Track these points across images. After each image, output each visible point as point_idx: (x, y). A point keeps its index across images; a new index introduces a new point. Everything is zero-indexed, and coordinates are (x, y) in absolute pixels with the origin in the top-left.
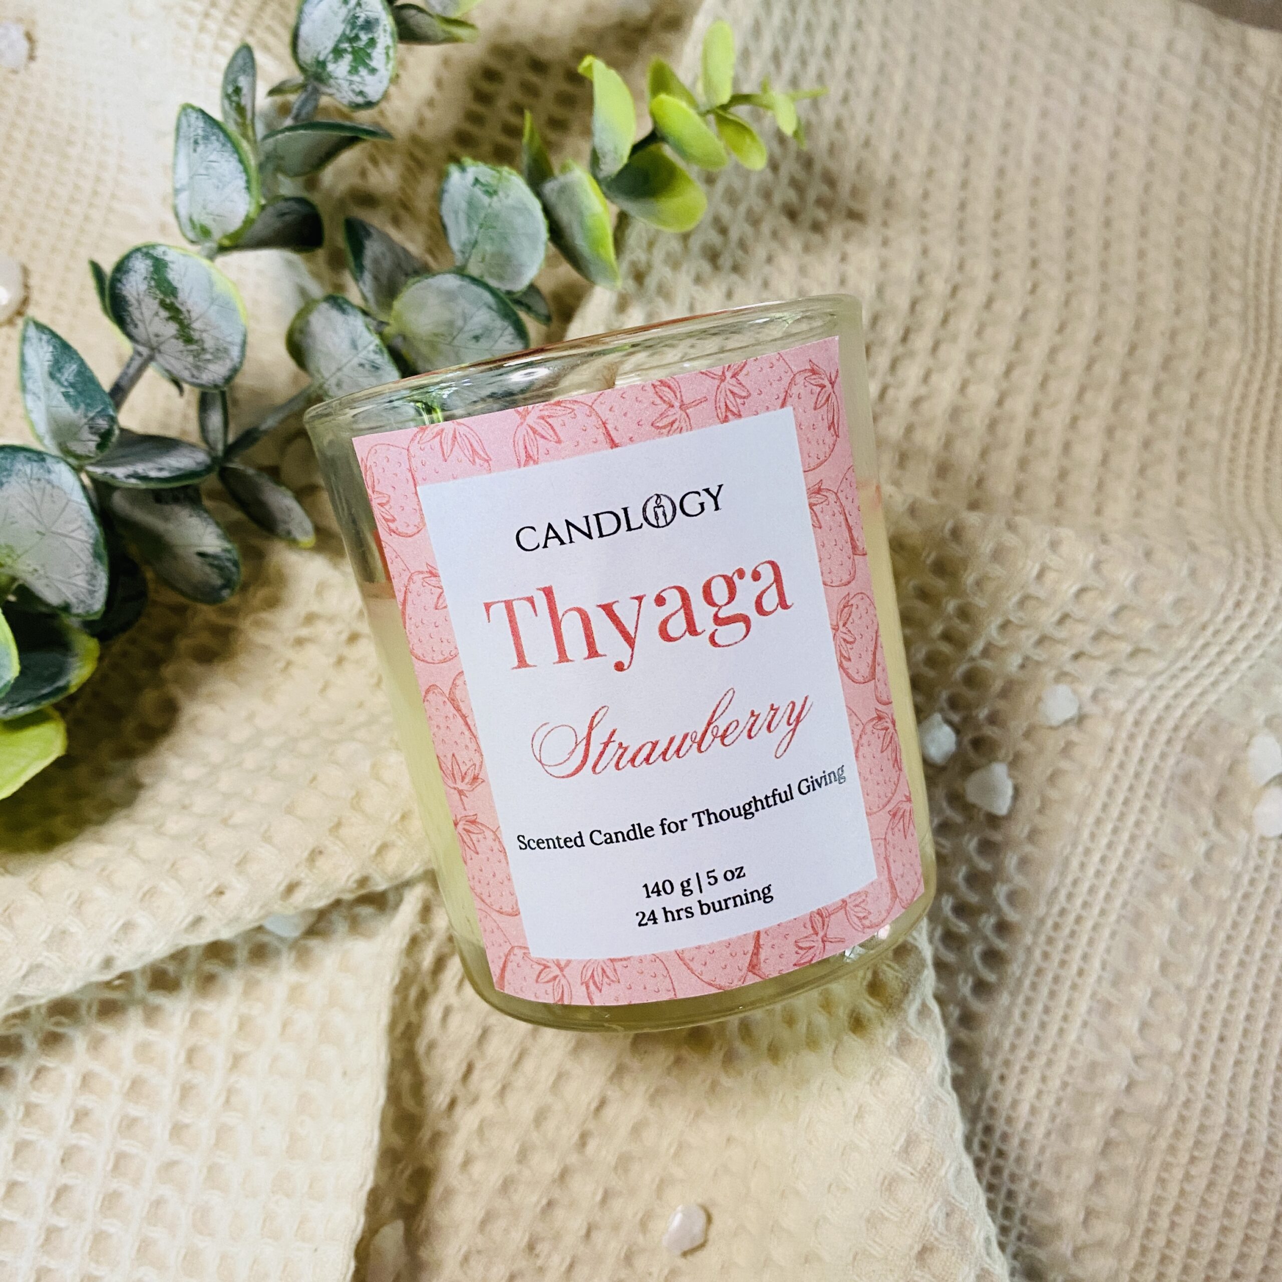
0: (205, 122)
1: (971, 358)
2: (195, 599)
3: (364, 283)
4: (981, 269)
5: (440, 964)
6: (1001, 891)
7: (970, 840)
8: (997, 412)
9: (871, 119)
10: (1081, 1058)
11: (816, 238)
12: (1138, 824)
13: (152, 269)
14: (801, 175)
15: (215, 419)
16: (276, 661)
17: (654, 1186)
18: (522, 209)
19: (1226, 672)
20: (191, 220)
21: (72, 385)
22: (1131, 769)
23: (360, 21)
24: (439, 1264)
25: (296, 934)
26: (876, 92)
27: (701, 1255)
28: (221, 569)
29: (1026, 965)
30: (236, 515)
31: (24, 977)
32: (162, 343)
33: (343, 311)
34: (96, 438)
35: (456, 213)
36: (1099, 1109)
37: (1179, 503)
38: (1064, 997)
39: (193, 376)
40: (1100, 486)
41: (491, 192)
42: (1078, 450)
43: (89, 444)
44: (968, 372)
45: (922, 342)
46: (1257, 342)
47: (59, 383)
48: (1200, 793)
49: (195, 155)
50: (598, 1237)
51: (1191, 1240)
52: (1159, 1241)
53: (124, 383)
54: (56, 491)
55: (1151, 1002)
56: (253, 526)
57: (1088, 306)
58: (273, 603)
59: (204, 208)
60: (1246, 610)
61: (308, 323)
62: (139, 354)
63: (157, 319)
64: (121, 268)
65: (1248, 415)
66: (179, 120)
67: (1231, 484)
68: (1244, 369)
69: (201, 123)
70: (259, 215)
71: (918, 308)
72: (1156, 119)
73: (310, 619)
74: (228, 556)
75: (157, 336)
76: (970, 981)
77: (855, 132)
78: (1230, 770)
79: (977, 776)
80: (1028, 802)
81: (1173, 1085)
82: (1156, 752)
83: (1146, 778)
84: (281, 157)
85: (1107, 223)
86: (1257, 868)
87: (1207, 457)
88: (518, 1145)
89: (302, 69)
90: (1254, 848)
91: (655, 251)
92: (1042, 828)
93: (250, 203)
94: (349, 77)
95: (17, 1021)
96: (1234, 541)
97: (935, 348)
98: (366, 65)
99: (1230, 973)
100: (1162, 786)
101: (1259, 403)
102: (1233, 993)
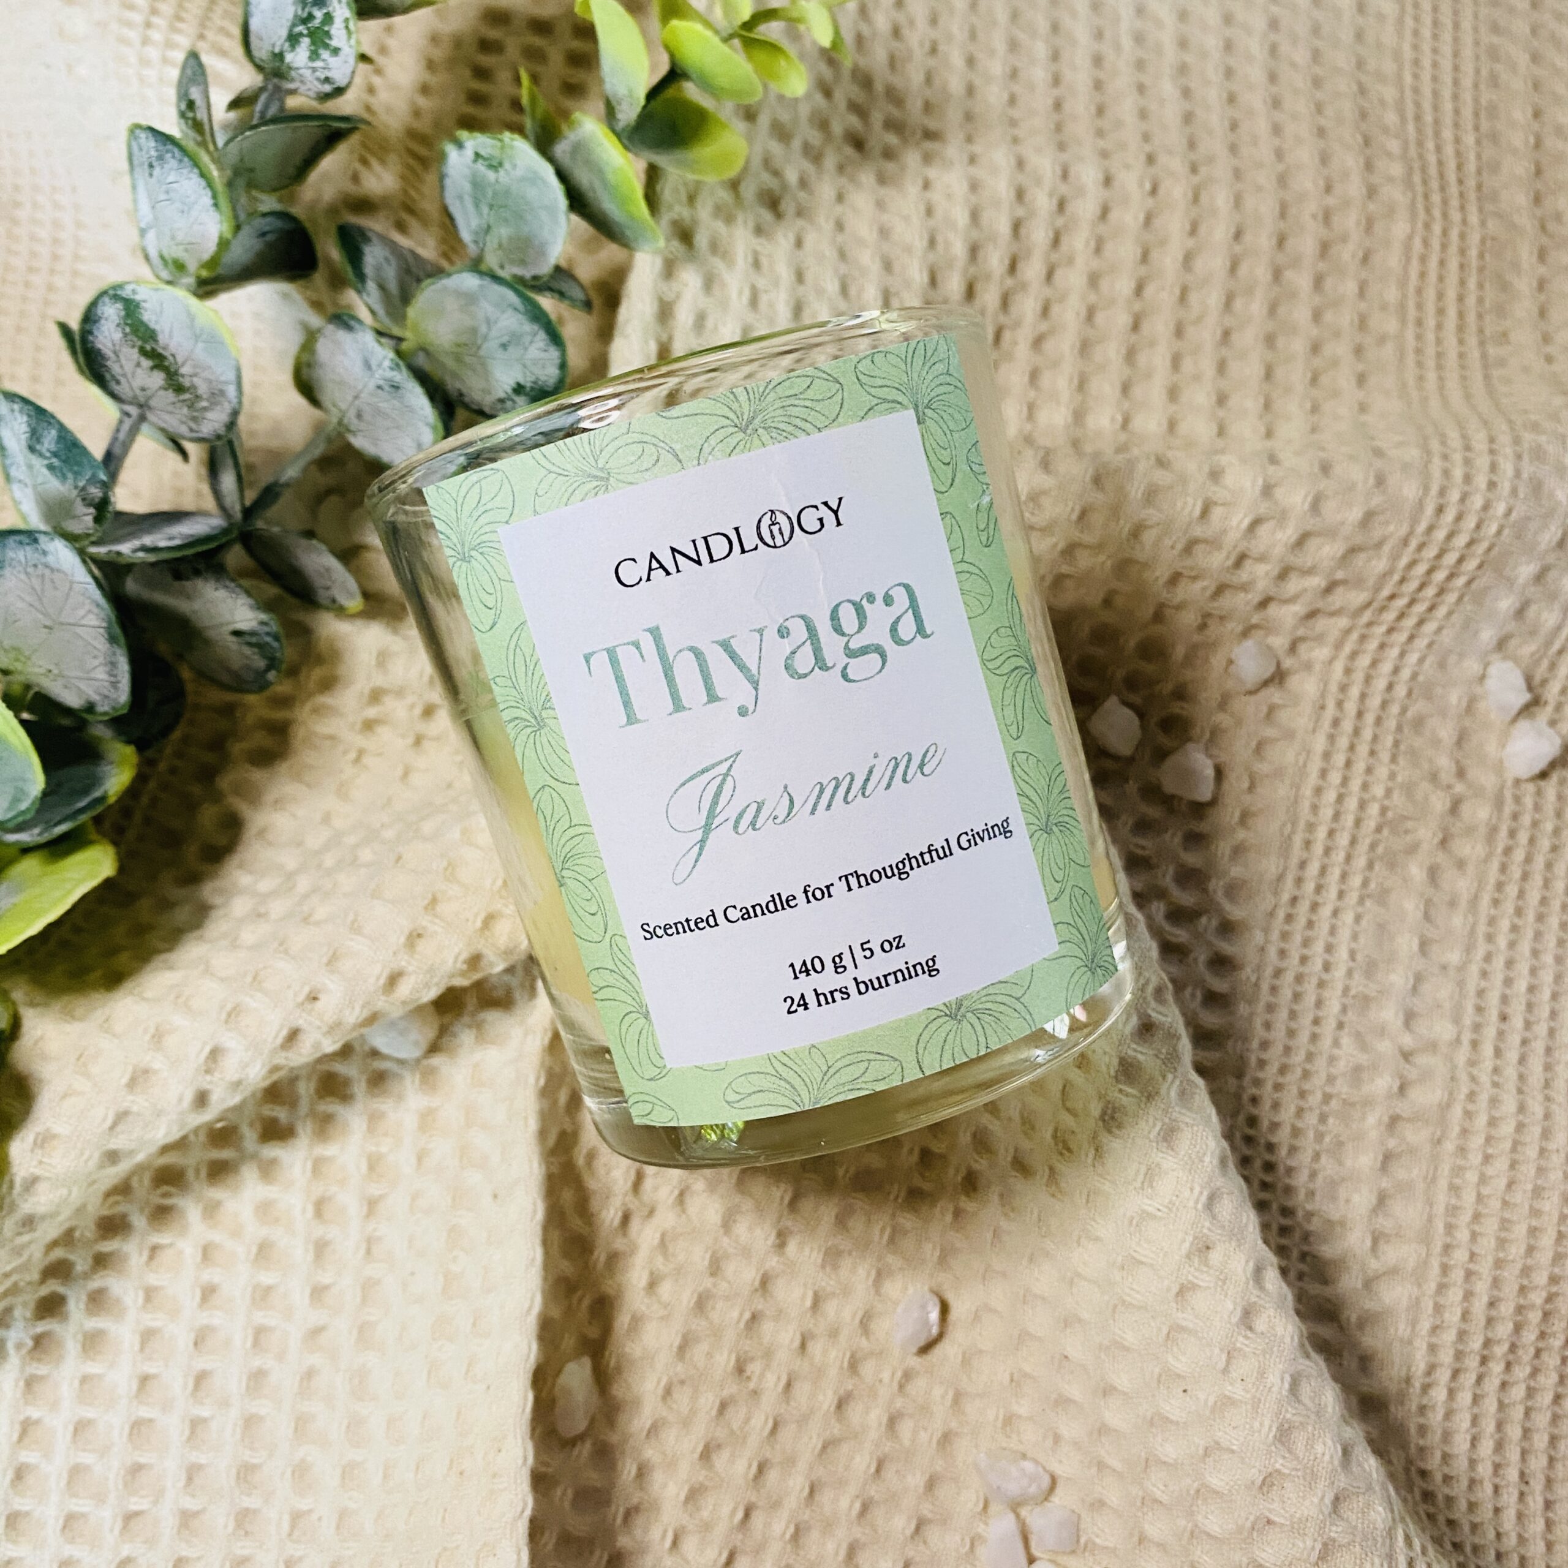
0: (156, 141)
1: (1094, 280)
2: (241, 691)
3: (369, 295)
4: (1088, 174)
6: (1217, 887)
7: (1174, 835)
8: (1134, 338)
9: (934, 21)
10: (1342, 1064)
11: (890, 167)
12: (1365, 787)
13: (123, 313)
14: (860, 98)
15: (228, 481)
16: (345, 753)
17: (871, 1281)
18: (534, 179)
19: (1441, 592)
20: (162, 257)
22: (1347, 726)
24: (637, 1403)
25: (417, 1053)
27: (939, 1348)
28: (261, 647)
29: (1259, 968)
30: (272, 590)
32: (149, 398)
33: (349, 328)
34: (92, 510)
35: (460, 198)
37: (1363, 408)
38: (1310, 999)
39: (191, 430)
40: (1267, 406)
41: (495, 166)
42: (1235, 367)
43: (84, 521)
44: (1093, 298)
45: (1033, 270)
46: (1428, 210)
47: (41, 455)
48: (1436, 742)
49: (154, 180)
50: (815, 1348)
51: (1497, 1250)
52: (1460, 1256)
53: (117, 449)
54: (56, 576)
55: (1415, 990)
56: (293, 600)
57: (1221, 198)
58: (328, 684)
59: (173, 238)
60: (1449, 516)
61: (314, 353)
62: (128, 415)
63: (139, 371)
64: (90, 317)
65: (1430, 294)
66: (129, 147)
67: (1421, 378)
68: (1417, 243)
69: (152, 143)
70: (235, 234)
71: (1023, 231)
73: (376, 696)
74: (266, 629)
75: (143, 389)
76: (1199, 994)
77: (916, 38)
78: (1470, 708)
79: (1170, 762)
80: (1237, 783)
81: (1453, 1079)
82: (1374, 702)
83: (1367, 734)
84: (252, 170)
85: (1232, 99)
86: (1515, 817)
87: (1389, 351)
88: (708, 1256)
89: (259, 68)
90: (1508, 795)
91: (699, 205)
92: (1253, 809)
93: (221, 222)
94: (311, 64)
95: (119, 1198)
96: (1426, 439)
97: (1050, 275)
98: (327, 46)
99: (1502, 941)
100: (1389, 741)
101: (1441, 279)
102: (1509, 964)
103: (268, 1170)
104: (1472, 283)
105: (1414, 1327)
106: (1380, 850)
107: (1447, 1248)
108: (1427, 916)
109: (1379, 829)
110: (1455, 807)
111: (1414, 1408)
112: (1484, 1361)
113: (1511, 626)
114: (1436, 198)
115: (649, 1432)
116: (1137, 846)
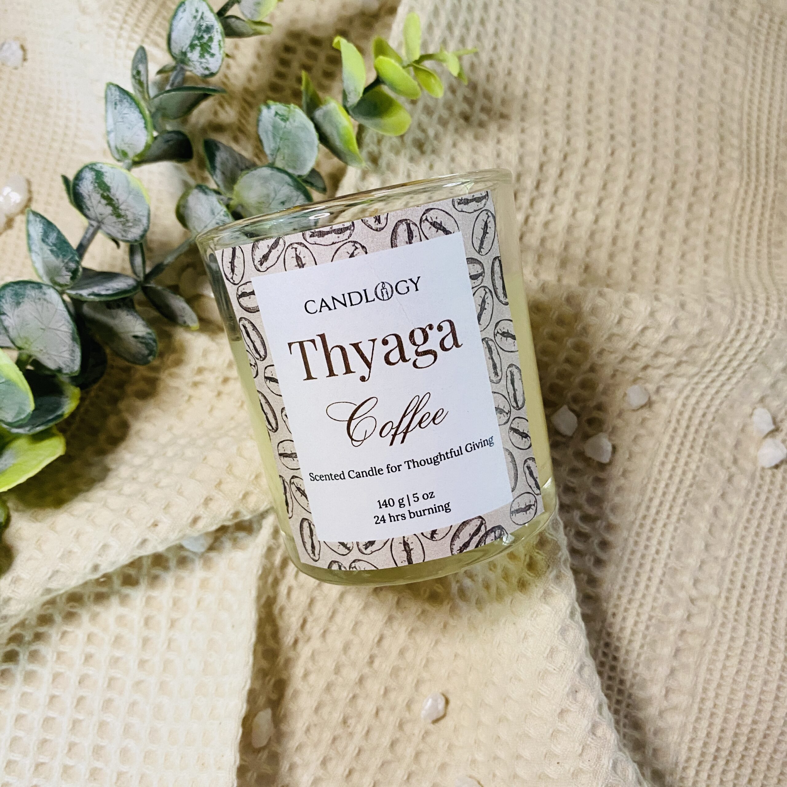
0: (120, 92)
1: (577, 196)
2: (135, 363)
3: (217, 177)
4: (580, 143)
5: (284, 563)
6: (607, 506)
7: (588, 478)
8: (594, 227)
9: (511, 58)
10: (660, 601)
11: (482, 131)
12: (686, 464)
13: (94, 177)
14: (470, 95)
15: (138, 260)
16: (183, 396)
17: (414, 685)
18: (304, 128)
19: (734, 372)
20: (116, 148)
21: (55, 245)
22: (681, 432)
23: (203, 28)
24: (293, 733)
25: (202, 550)
26: (513, 44)
27: (443, 722)
28: (147, 345)
29: (624, 549)
30: (154, 313)
31: (50, 578)
32: (104, 218)
33: (206, 193)
34: (70, 274)
35: (266, 132)
36: (672, 631)
37: (706, 273)
38: (648, 567)
39: (123, 236)
40: (658, 267)
41: (285, 119)
42: (644, 246)
43: (66, 277)
44: (576, 205)
45: (547, 188)
46: (749, 176)
47: (48, 244)
48: (724, 444)
49: (116, 111)
50: (383, 715)
51: (728, 704)
52: (709, 704)
53: (85, 243)
54: (49, 306)
55: (700, 568)
56: (165, 320)
57: (645, 161)
58: (179, 362)
59: (123, 140)
60: (742, 335)
61: (187, 201)
62: (92, 225)
63: (100, 205)
64: (78, 177)
65: (746, 218)
66: (106, 92)
67: (736, 261)
68: (742, 191)
69: (118, 93)
70: (153, 142)
71: (545, 168)
72: (684, 46)
73: (200, 371)
74: (150, 336)
75: (101, 215)
76: (592, 559)
77: (501, 67)
78: (743, 430)
79: (591, 441)
80: (622, 455)
81: (715, 615)
82: (696, 421)
83: (690, 437)
84: (165, 109)
85: (656, 111)
86: (760, 486)
87: (722, 245)
88: (334, 664)
89: (174, 57)
90: (758, 474)
91: (383, 145)
92: (629, 469)
93: (148, 136)
94: (200, 60)
95: (49, 606)
96: (735, 294)
97: (556, 191)
98: (209, 52)
99: (747, 548)
100: (701, 441)
101: (752, 211)
102: (749, 560)
103: (124, 599)
104: (767, 215)
105: (682, 737)
106: (691, 496)
107: (703, 700)
108: (710, 531)
109: (691, 486)
110: (730, 479)
111: (678, 777)
112: (715, 758)
113: (769, 392)
114: (754, 170)
115: (297, 748)
116: (569, 481)
